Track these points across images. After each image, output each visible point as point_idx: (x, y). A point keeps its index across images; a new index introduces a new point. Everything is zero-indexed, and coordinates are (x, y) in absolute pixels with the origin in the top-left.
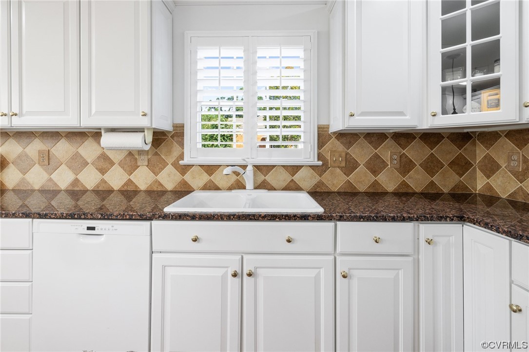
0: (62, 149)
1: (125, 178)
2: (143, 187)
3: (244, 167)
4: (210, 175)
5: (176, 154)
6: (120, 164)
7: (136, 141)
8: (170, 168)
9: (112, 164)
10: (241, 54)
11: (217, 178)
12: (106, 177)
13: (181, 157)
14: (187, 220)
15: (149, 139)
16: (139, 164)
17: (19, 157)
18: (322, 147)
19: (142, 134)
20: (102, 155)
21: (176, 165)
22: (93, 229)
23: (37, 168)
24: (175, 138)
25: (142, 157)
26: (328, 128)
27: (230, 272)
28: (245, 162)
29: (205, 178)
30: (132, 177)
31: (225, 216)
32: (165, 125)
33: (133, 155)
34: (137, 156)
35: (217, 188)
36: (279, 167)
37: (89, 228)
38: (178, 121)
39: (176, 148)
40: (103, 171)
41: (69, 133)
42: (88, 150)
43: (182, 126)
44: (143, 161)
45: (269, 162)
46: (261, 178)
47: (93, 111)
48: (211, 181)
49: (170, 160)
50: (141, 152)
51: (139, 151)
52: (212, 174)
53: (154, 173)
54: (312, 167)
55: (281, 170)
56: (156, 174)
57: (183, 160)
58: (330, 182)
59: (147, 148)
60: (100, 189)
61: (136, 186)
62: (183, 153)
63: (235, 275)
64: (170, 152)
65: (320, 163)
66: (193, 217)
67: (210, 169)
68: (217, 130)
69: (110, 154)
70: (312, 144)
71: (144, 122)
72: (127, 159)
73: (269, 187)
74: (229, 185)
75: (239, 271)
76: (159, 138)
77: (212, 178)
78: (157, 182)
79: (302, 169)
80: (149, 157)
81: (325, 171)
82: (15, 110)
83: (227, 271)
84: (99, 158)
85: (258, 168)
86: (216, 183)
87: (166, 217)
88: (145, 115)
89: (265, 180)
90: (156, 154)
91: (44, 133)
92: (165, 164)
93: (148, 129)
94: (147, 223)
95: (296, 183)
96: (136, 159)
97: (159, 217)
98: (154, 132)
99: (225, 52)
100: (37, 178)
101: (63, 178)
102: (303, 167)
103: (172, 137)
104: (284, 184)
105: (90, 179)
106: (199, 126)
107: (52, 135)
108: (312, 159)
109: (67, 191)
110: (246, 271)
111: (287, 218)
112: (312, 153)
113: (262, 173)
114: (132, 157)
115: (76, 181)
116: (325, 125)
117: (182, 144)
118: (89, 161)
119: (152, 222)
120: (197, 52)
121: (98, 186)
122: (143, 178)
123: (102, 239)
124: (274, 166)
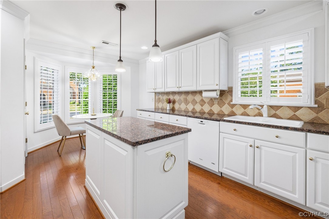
0: (190, 97)
1: (209, 108)
2: (216, 112)
3: (262, 106)
4: (245, 109)
5: (229, 99)
6: (208, 103)
7: (214, 95)
8: (226, 105)
9: (205, 103)
10: (262, 52)
11: (248, 111)
12: (203, 108)
13: (231, 101)
14: (232, 123)
15: (219, 93)
16: (214, 103)
17: (179, 100)
18: (319, 96)
19: (216, 92)
20: (202, 99)
21: (229, 104)
22: (202, 122)
23: (183, 104)
24: (229, 93)
25: (216, 101)
26: (325, 85)
27: (249, 145)
28: (262, 104)
29: (242, 110)
30: (212, 108)
31: (247, 123)
32: (225, 88)
33: (212, 100)
34: (214, 100)
35: (248, 115)
36: (285, 107)
37: (201, 121)
38: (230, 86)
39: (229, 97)
40: (202, 105)
41: (192, 92)
42: (198, 98)
43: (232, 88)
44: (216, 102)
45: (278, 104)
46: (273, 112)
47: (201, 85)
48: (245, 112)
49: (227, 102)
50: (215, 99)
51: (214, 98)
52: (246, 109)
53: (220, 107)
54: (310, 108)
55: (286, 109)
56: (221, 107)
57: (232, 102)
58: (325, 118)
59: (218, 97)
60: (201, 112)
61: (213, 112)
62: (232, 99)
63: (251, 146)
64: (226, 99)
65: (316, 106)
66: (234, 122)
67: (245, 106)
68: (248, 89)
69: (205, 100)
70: (309, 94)
71: (217, 88)
72: (210, 101)
73: (278, 117)
74: (255, 114)
75: (253, 145)
76: (222, 93)
77: (246, 110)
78: (221, 110)
79: (302, 109)
80: (218, 100)
81: (321, 111)
82: (180, 86)
83: (248, 144)
84: (201, 100)
85: (271, 107)
86: (248, 113)
87: (224, 121)
88: (217, 85)
89: (276, 113)
90: (221, 99)
91: (185, 92)
92: (225, 104)
93: (218, 90)
94: (219, 122)
95: (297, 116)
96: (213, 101)
97: (222, 120)
98: (220, 91)
99: (252, 53)
100: (183, 107)
101: (190, 107)
102: (303, 108)
103: (228, 92)
104: (289, 117)
105: (198, 108)
106: (239, 88)
107: (187, 93)
108: (309, 103)
109: (191, 112)
110: (256, 146)
111: (276, 127)
112: (309, 100)
113: (274, 110)
114: (212, 101)
115: (194, 109)
116: (321, 83)
117: (232, 96)
118: (198, 102)
119: (220, 122)
120: (238, 55)
121: (200, 111)
122: (216, 109)
123: (205, 125)
124: (282, 106)
